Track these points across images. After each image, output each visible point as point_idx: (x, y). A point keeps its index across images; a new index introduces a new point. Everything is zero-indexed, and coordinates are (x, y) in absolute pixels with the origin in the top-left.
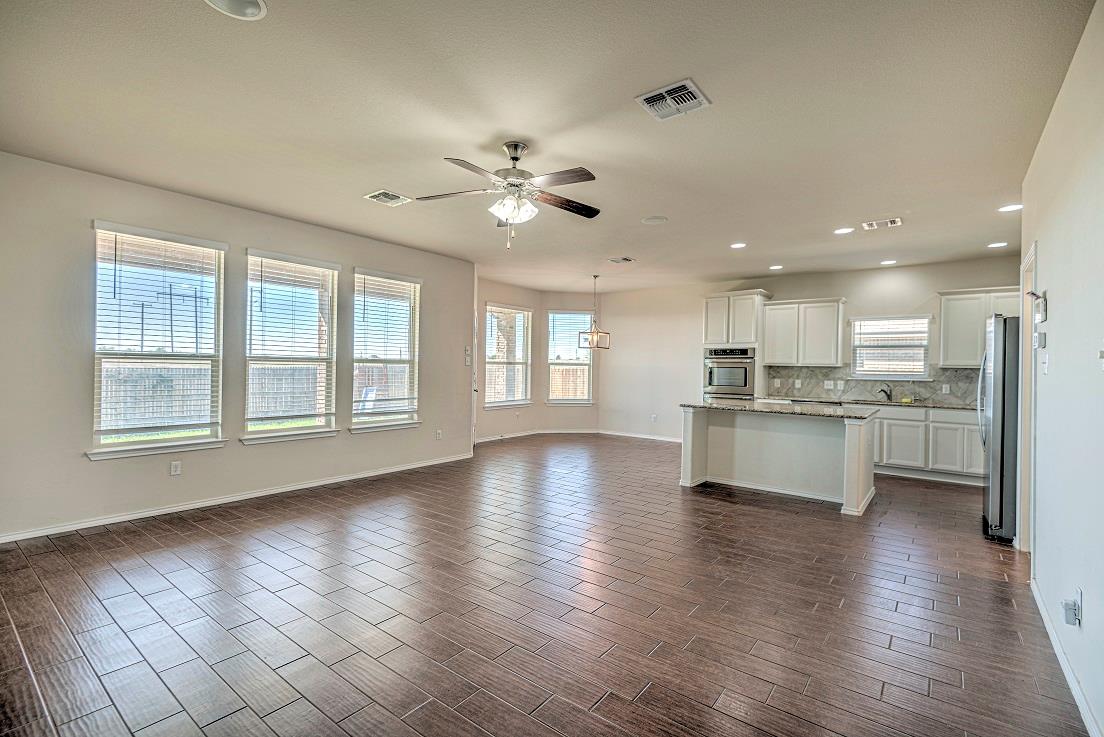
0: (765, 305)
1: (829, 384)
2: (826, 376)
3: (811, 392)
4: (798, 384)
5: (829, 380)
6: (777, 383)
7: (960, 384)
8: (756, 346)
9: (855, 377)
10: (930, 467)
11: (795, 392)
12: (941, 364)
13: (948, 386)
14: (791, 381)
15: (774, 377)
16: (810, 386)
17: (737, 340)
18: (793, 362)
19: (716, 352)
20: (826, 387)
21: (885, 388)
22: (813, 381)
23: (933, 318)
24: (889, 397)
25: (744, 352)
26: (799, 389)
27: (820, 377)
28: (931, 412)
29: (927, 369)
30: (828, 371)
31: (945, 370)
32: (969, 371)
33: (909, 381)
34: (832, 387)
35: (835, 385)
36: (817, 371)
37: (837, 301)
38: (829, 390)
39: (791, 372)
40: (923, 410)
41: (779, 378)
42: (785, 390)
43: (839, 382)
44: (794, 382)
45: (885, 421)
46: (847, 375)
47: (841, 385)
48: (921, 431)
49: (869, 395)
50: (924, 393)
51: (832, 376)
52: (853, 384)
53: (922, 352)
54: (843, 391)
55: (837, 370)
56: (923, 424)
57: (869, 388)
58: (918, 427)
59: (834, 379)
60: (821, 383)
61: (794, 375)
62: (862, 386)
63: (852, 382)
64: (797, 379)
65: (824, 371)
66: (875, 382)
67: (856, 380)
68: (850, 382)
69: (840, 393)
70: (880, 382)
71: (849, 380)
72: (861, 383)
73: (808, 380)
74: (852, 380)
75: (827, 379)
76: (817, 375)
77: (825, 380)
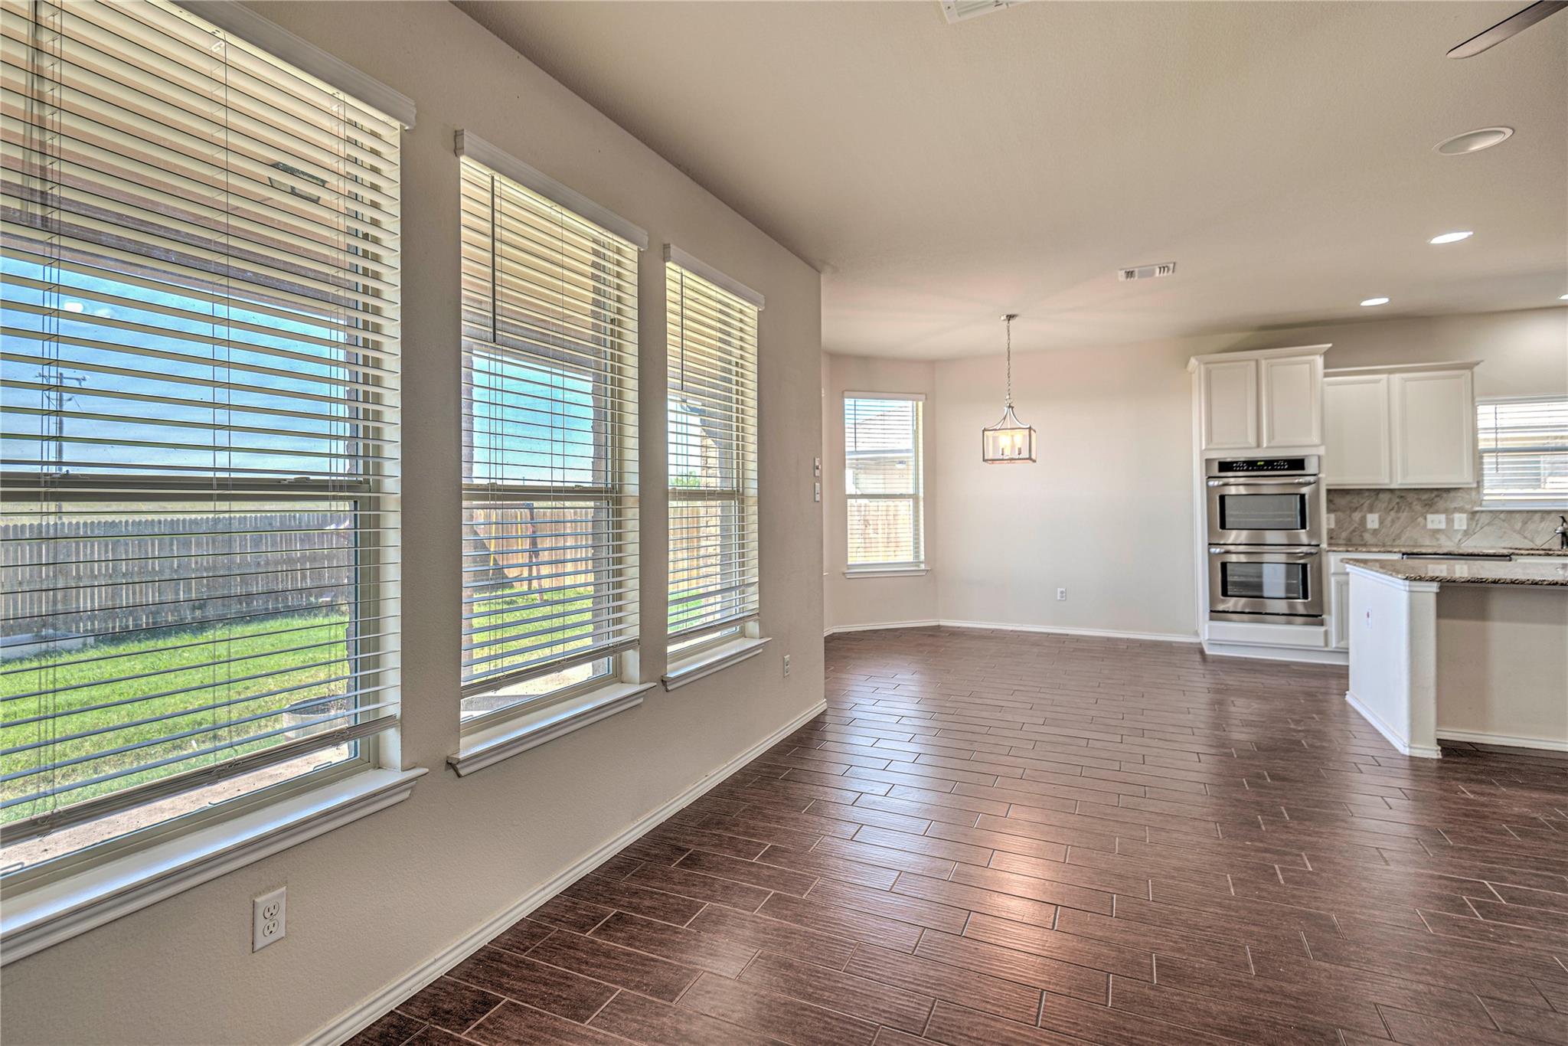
0: (1325, 376)
1: (1436, 521)
2: (1430, 505)
3: (1399, 537)
4: (1373, 521)
5: (1437, 512)
8: (1322, 452)
9: (1490, 505)
11: (1366, 537)
14: (1357, 516)
16: (1397, 525)
17: (1281, 441)
18: (1383, 481)
20: (1430, 526)
22: (1404, 515)
25: (1297, 464)
26: (1375, 532)
27: (1418, 507)
30: (1433, 497)
34: (1443, 526)
35: (1450, 521)
36: (1411, 497)
37: (1471, 367)
38: (1438, 531)
39: (1356, 500)
42: (1344, 535)
43: (1457, 516)
44: (1363, 520)
46: (1474, 503)
47: (1461, 521)
49: (1518, 536)
51: (1441, 504)
52: (1484, 519)
54: (1466, 533)
55: (1452, 494)
57: (1518, 526)
59: (1446, 511)
60: (1420, 519)
61: (1362, 505)
62: (1504, 521)
63: (1483, 515)
64: (1371, 511)
65: (1425, 496)
66: (1530, 514)
67: (1491, 512)
68: (1478, 515)
69: (1459, 536)
70: (1539, 514)
71: (1477, 512)
72: (1502, 516)
73: (1392, 514)
74: (1482, 512)
75: (1431, 510)
76: (1411, 504)
77: (1427, 512)
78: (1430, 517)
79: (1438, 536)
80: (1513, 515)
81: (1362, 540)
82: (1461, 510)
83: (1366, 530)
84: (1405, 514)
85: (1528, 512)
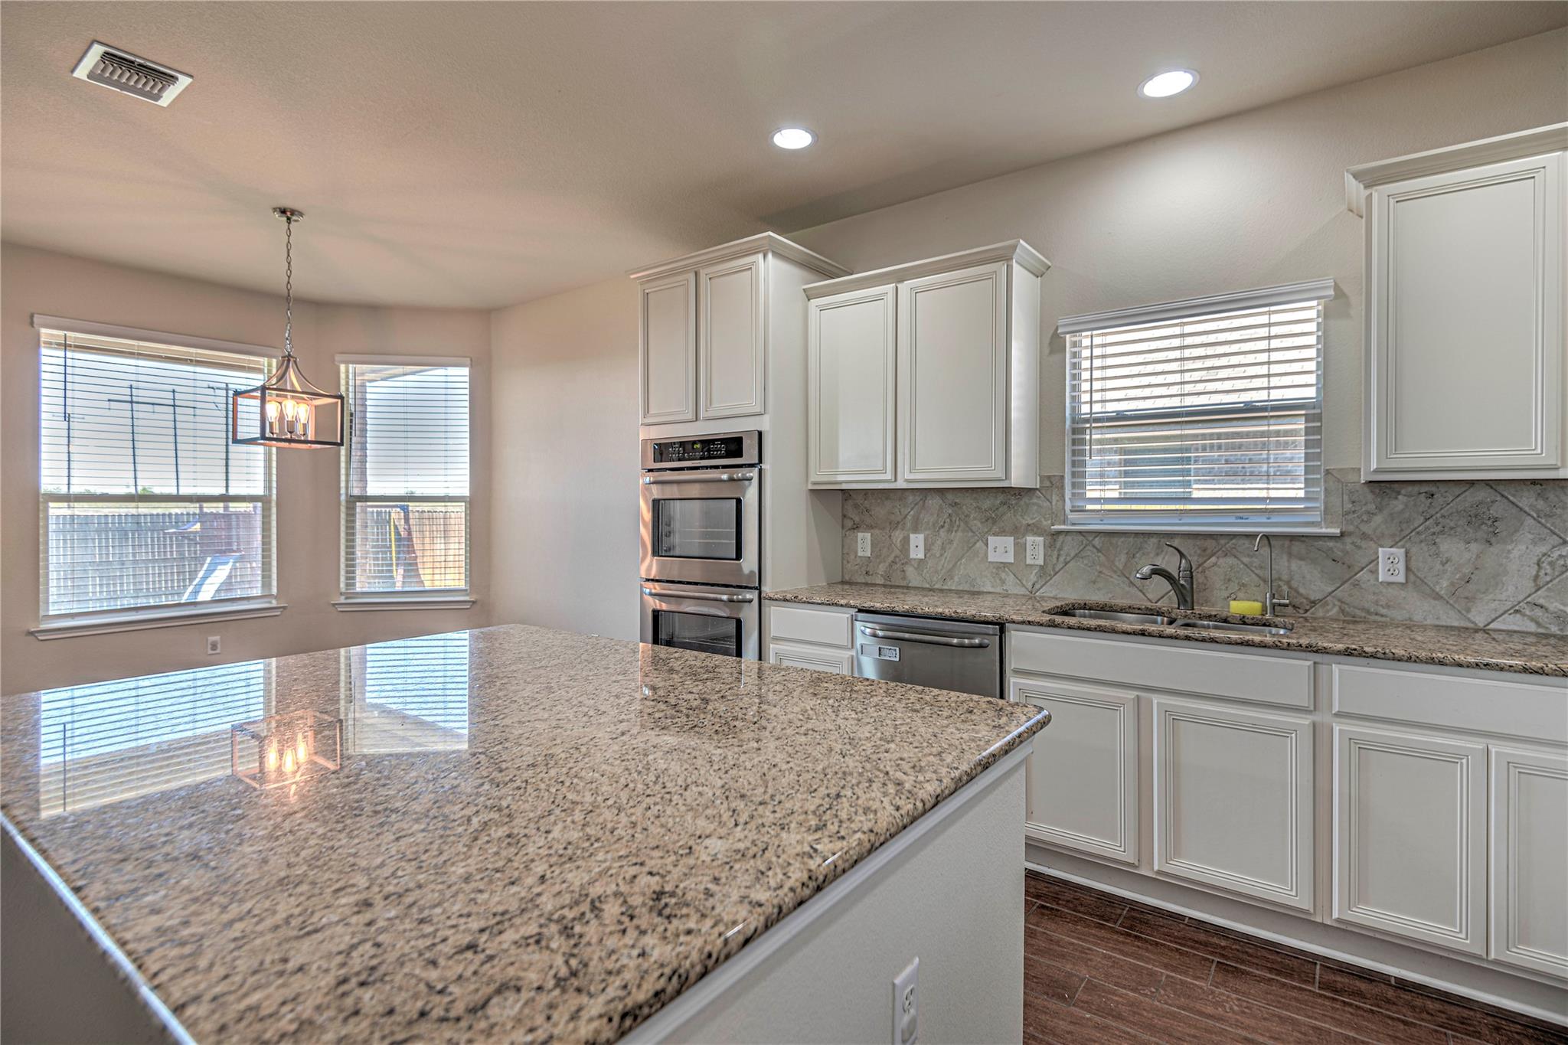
0: (809, 295)
1: (1000, 547)
2: (994, 523)
3: (951, 572)
4: (917, 545)
5: (1002, 533)
6: (864, 543)
7: (1450, 547)
8: (765, 424)
9: (1075, 522)
10: (1335, 915)
11: (910, 571)
12: (1373, 463)
13: (1399, 552)
14: (898, 536)
15: (856, 527)
16: (949, 554)
17: (719, 407)
19: (662, 450)
20: (992, 555)
21: (1170, 562)
22: (958, 536)
23: (1339, 293)
24: (1185, 593)
25: (733, 446)
26: (920, 564)
27: (976, 524)
28: (1338, 671)
29: (1319, 490)
30: (997, 505)
31: (1383, 488)
32: (1483, 494)
33: (1251, 536)
34: (1010, 558)
35: (1020, 549)
36: (968, 501)
37: (1006, 257)
38: (1003, 566)
39: (901, 510)
40: (1302, 664)
41: (870, 527)
42: (883, 566)
43: (1030, 539)
45: (1156, 699)
46: (1054, 514)
47: (1035, 549)
48: (1296, 755)
50: (1312, 582)
51: (1008, 518)
52: (1070, 546)
53: (1300, 425)
54: (1043, 572)
55: (1025, 501)
56: (1305, 721)
57: (1121, 561)
58: (1283, 733)
59: (1015, 530)
60: (980, 546)
61: (905, 517)
62: (1099, 550)
63: (1069, 538)
64: (916, 530)
65: (987, 504)
66: (1140, 540)
67: (1080, 532)
68: (1061, 538)
69: (1033, 578)
70: (1154, 540)
71: (1059, 533)
72: (1097, 542)
73: (942, 533)
74: (1067, 533)
75: (995, 529)
76: (967, 516)
77: (989, 532)
78: (992, 540)
79: (1003, 574)
80: (1114, 540)
81: (904, 578)
82: (1035, 529)
83: (908, 561)
84: (959, 534)
85: (1137, 534)
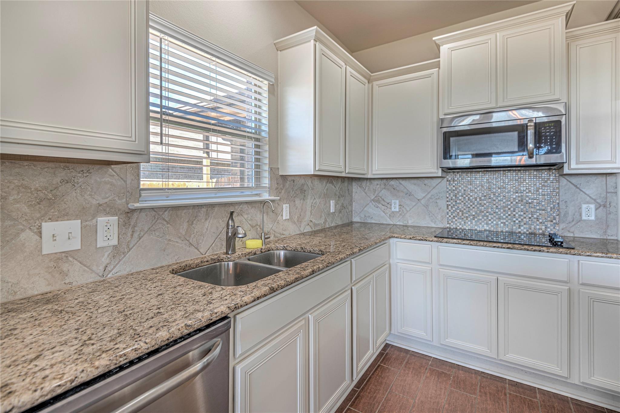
2: (51, 206)
9: (148, 200)
13: (288, 206)
35: (89, 233)
43: (101, 220)
51: (71, 197)
52: (143, 222)
57: (183, 229)
59: (81, 212)
60: (27, 236)
63: (142, 215)
67: (153, 209)
68: (135, 215)
69: (105, 260)
71: (133, 211)
72: (166, 215)
74: (141, 209)
77: (42, 218)
78: (48, 227)
79: (65, 267)
82: (107, 209)
